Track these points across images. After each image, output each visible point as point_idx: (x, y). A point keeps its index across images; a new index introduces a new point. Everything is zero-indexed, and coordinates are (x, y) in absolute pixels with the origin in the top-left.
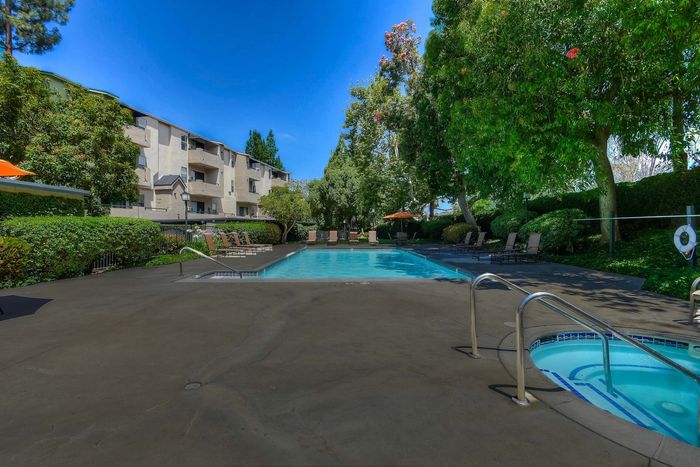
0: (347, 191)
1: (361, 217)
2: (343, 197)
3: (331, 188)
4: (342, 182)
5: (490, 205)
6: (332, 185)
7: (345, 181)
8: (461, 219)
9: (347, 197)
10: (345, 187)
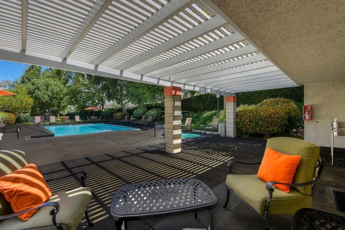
0: (49, 93)
1: (56, 108)
2: (46, 96)
3: (36, 90)
4: (45, 88)
5: (130, 105)
6: (38, 89)
7: (47, 87)
8: (120, 110)
9: (49, 96)
10: (47, 90)
